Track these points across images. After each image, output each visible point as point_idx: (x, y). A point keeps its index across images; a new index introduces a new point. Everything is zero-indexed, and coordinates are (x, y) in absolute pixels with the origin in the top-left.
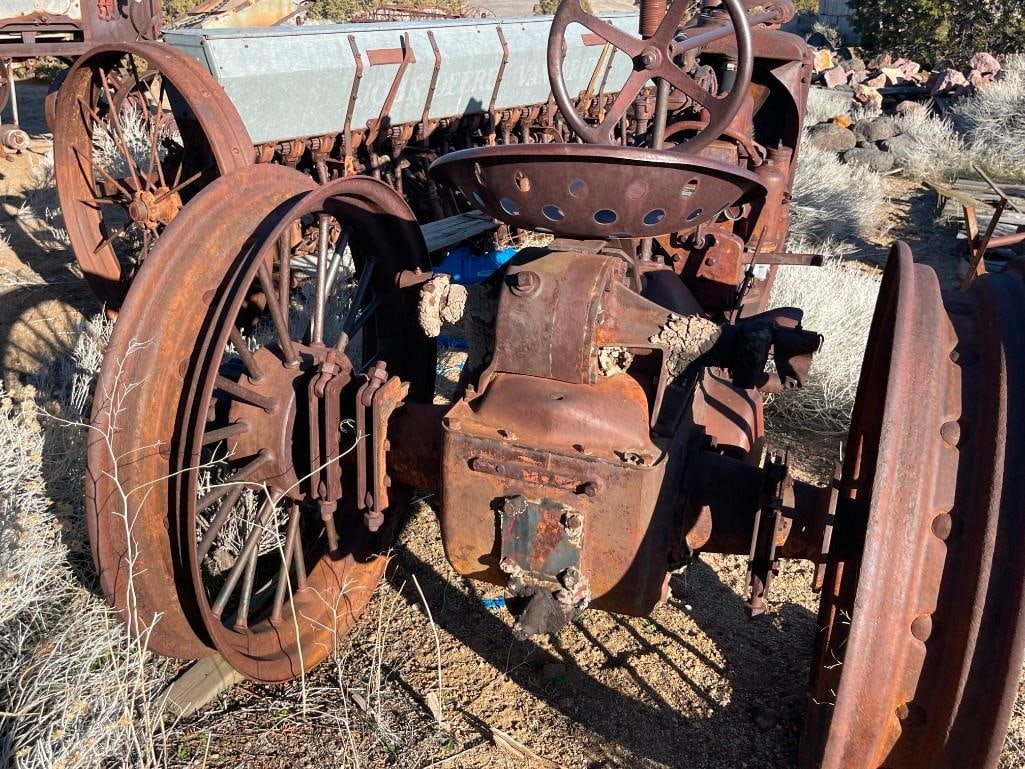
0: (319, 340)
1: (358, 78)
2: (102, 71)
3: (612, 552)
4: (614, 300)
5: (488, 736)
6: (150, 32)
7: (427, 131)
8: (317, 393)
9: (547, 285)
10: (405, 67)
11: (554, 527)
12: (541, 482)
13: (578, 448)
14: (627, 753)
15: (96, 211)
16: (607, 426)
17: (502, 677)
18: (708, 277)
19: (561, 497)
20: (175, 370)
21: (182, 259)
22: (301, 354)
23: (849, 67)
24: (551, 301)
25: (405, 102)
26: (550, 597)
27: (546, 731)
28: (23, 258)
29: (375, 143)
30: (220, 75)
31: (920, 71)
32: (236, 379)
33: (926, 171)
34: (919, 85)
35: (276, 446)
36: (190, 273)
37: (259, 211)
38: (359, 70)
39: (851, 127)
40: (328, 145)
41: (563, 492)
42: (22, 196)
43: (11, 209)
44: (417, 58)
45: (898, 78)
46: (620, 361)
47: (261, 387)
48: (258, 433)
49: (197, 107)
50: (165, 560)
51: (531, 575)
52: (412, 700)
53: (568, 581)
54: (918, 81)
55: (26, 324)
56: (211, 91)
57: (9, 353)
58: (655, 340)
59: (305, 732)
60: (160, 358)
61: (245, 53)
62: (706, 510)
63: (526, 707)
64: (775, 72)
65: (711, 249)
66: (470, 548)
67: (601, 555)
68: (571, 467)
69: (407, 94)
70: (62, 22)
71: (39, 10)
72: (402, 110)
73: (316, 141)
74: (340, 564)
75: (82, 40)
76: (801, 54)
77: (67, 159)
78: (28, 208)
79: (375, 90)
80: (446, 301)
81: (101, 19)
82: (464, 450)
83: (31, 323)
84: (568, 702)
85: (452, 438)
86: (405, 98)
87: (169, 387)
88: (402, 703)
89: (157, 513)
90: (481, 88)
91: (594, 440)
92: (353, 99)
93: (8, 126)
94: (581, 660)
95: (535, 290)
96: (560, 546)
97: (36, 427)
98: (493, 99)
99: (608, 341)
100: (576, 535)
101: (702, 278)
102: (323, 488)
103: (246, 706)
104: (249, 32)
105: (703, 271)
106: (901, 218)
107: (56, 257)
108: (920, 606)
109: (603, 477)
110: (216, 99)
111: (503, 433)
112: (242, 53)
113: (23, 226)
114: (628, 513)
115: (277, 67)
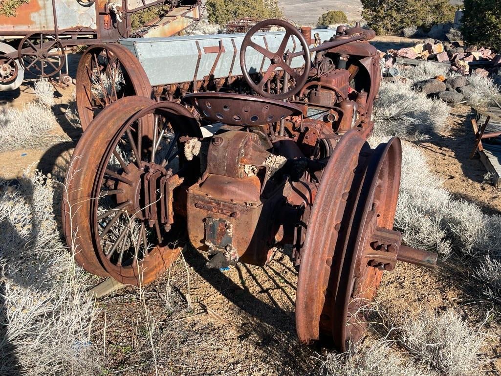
0: (153, 161)
1: (199, 59)
2: (95, 55)
3: (243, 239)
4: (251, 148)
5: (206, 311)
6: (126, 34)
7: (231, 81)
8: (147, 179)
9: (225, 142)
10: (220, 54)
11: (223, 229)
12: (219, 212)
13: (232, 200)
14: (258, 321)
15: (92, 111)
16: (243, 193)
17: (219, 293)
18: (307, 143)
19: (226, 218)
20: (94, 167)
21: (99, 129)
22: (145, 166)
23: (456, 51)
24: (226, 147)
25: (221, 69)
26: (222, 255)
27: (230, 312)
28: (65, 130)
29: (208, 86)
30: (140, 57)
31: (492, 54)
32: (121, 174)
33: (479, 102)
34: (490, 60)
35: (133, 198)
36: (101, 134)
37: (130, 113)
38: (200, 56)
39: (445, 81)
40: (187, 87)
41: (226, 216)
42: (68, 104)
43: (63, 110)
44: (226, 50)
45: (479, 57)
46: (254, 171)
47: (129, 177)
48: (127, 193)
49: (129, 71)
50: (89, 235)
51: (216, 246)
52: (182, 298)
53: (228, 249)
54: (490, 59)
55: (63, 157)
56: (135, 64)
57: (54, 168)
58: (264, 163)
59: (140, 305)
60: (89, 163)
61: (151, 49)
62: (282, 226)
63: (225, 304)
64: (361, 61)
65: (307, 132)
66: (197, 237)
67: (240, 240)
68: (229, 207)
69: (221, 66)
70: (88, 30)
71: (79, 25)
72: (220, 72)
73: (182, 85)
74: (163, 249)
75: (97, 38)
76: (370, 54)
77: (81, 89)
78: (70, 109)
79: (207, 64)
80: (193, 147)
81: (105, 29)
82: (194, 200)
83: (65, 157)
84: (241, 303)
85: (189, 195)
86: (221, 67)
87: (92, 173)
88: (178, 299)
89: (86, 218)
90: (256, 63)
91: (238, 198)
92: (197, 67)
93: (64, 74)
94: (251, 290)
95: (221, 144)
96: (225, 236)
97: (51, 189)
98: (262, 68)
99: (247, 163)
100: (230, 231)
101: (305, 144)
102: (150, 215)
103: (121, 296)
104: (153, 40)
105: (305, 141)
106: (459, 124)
107: (79, 130)
108: (328, 254)
109: (239, 211)
110: (137, 68)
111: (207, 194)
112: (150, 49)
113: (67, 117)
114: (248, 224)
115: (164, 55)
